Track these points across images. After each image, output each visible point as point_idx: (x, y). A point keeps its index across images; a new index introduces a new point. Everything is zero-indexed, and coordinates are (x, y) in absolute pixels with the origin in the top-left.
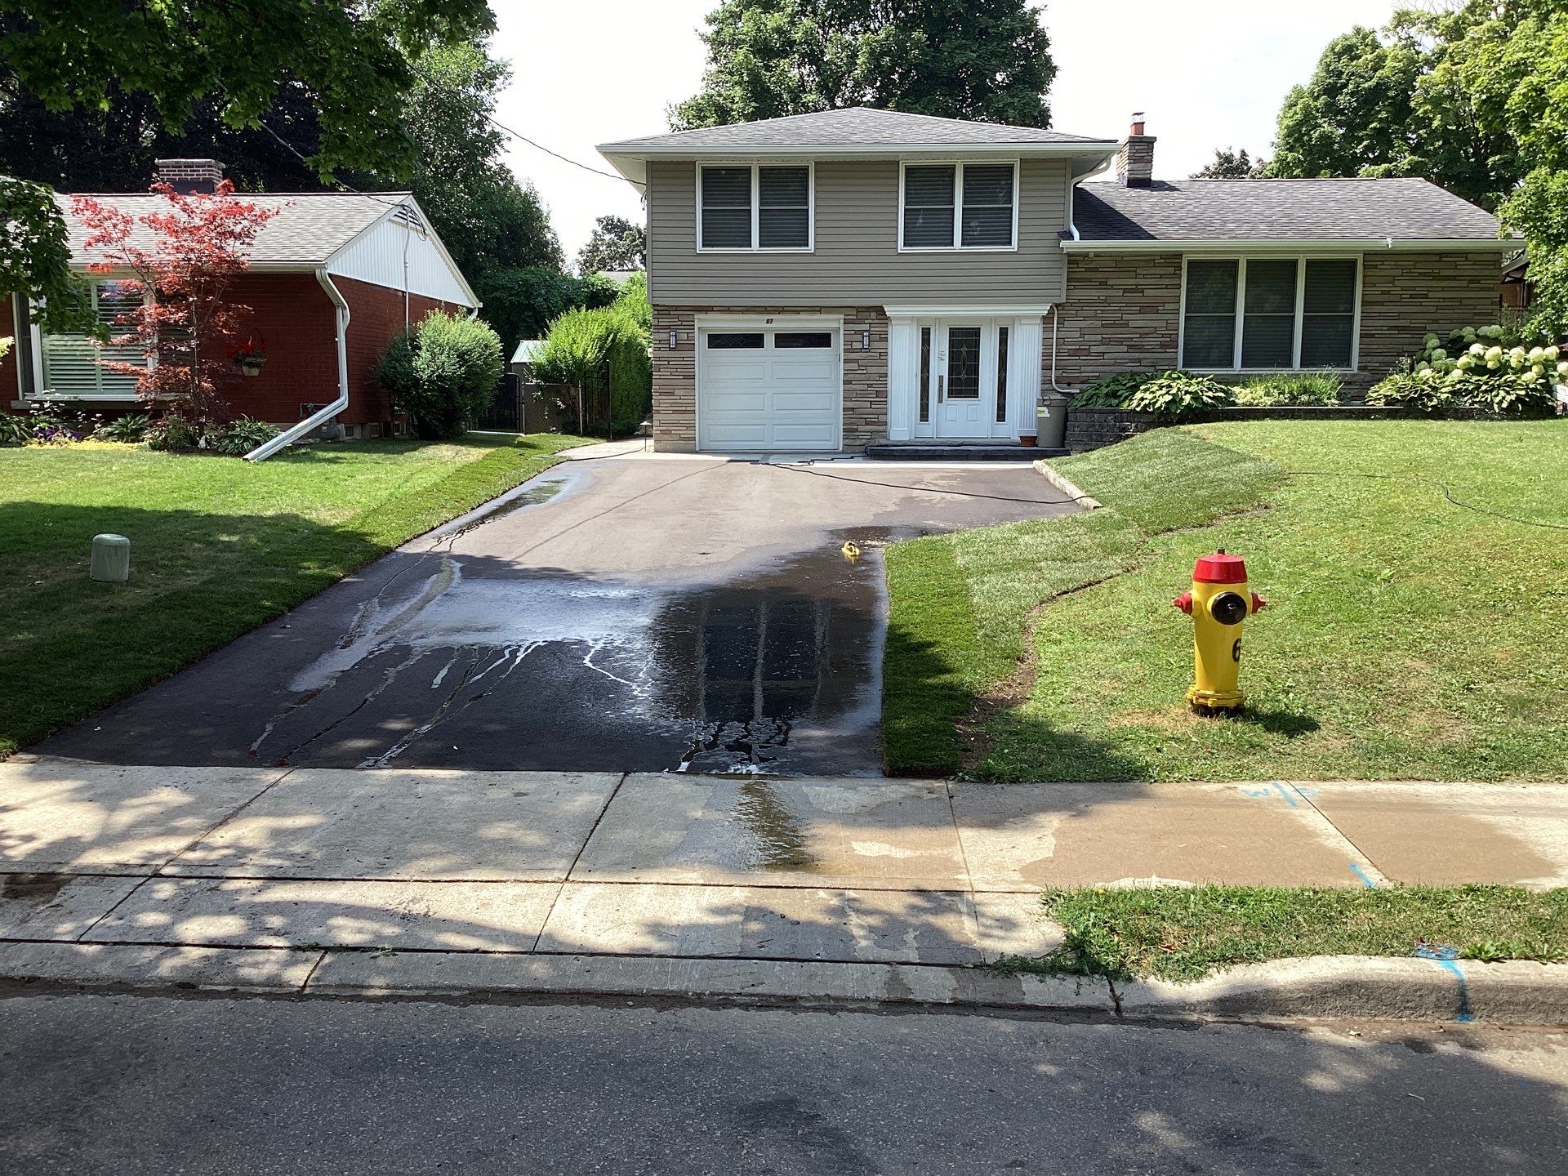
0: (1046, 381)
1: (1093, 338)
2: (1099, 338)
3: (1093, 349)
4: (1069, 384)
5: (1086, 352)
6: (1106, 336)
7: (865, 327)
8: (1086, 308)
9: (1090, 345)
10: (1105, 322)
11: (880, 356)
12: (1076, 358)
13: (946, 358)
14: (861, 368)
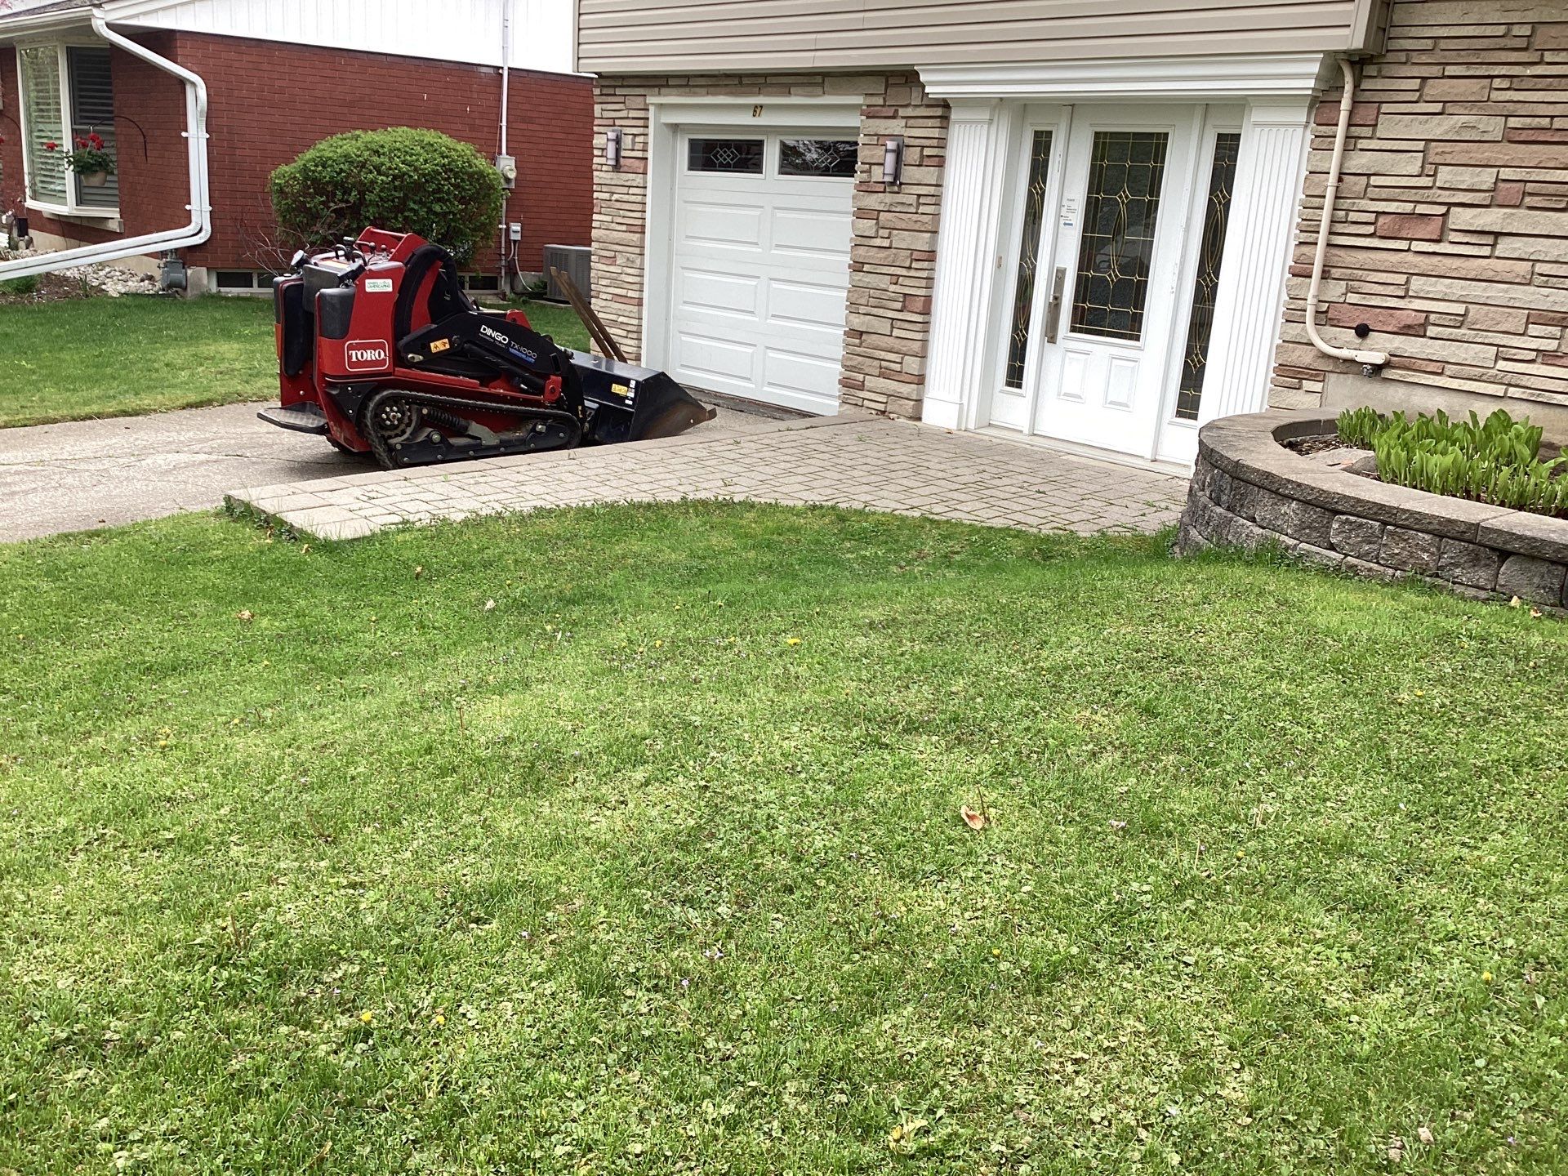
0: (1294, 312)
1: (1467, 178)
2: (1487, 178)
3: (1462, 218)
4: (1363, 331)
5: (1432, 229)
6: (1506, 173)
7: (896, 126)
8: (1451, 70)
9: (1450, 205)
10: (1513, 122)
11: (919, 204)
12: (1403, 245)
13: (1078, 218)
14: (881, 232)
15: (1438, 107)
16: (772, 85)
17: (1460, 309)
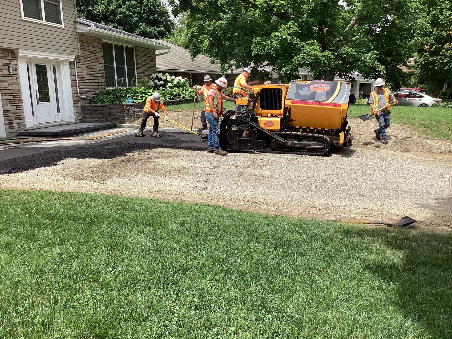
0: (75, 92)
2: (86, 73)
3: (86, 78)
4: (82, 94)
6: (88, 72)
8: (82, 59)
9: (85, 76)
10: (87, 66)
11: (17, 79)
12: (82, 82)
13: (36, 80)
14: (10, 86)
15: (81, 64)
17: (88, 89)
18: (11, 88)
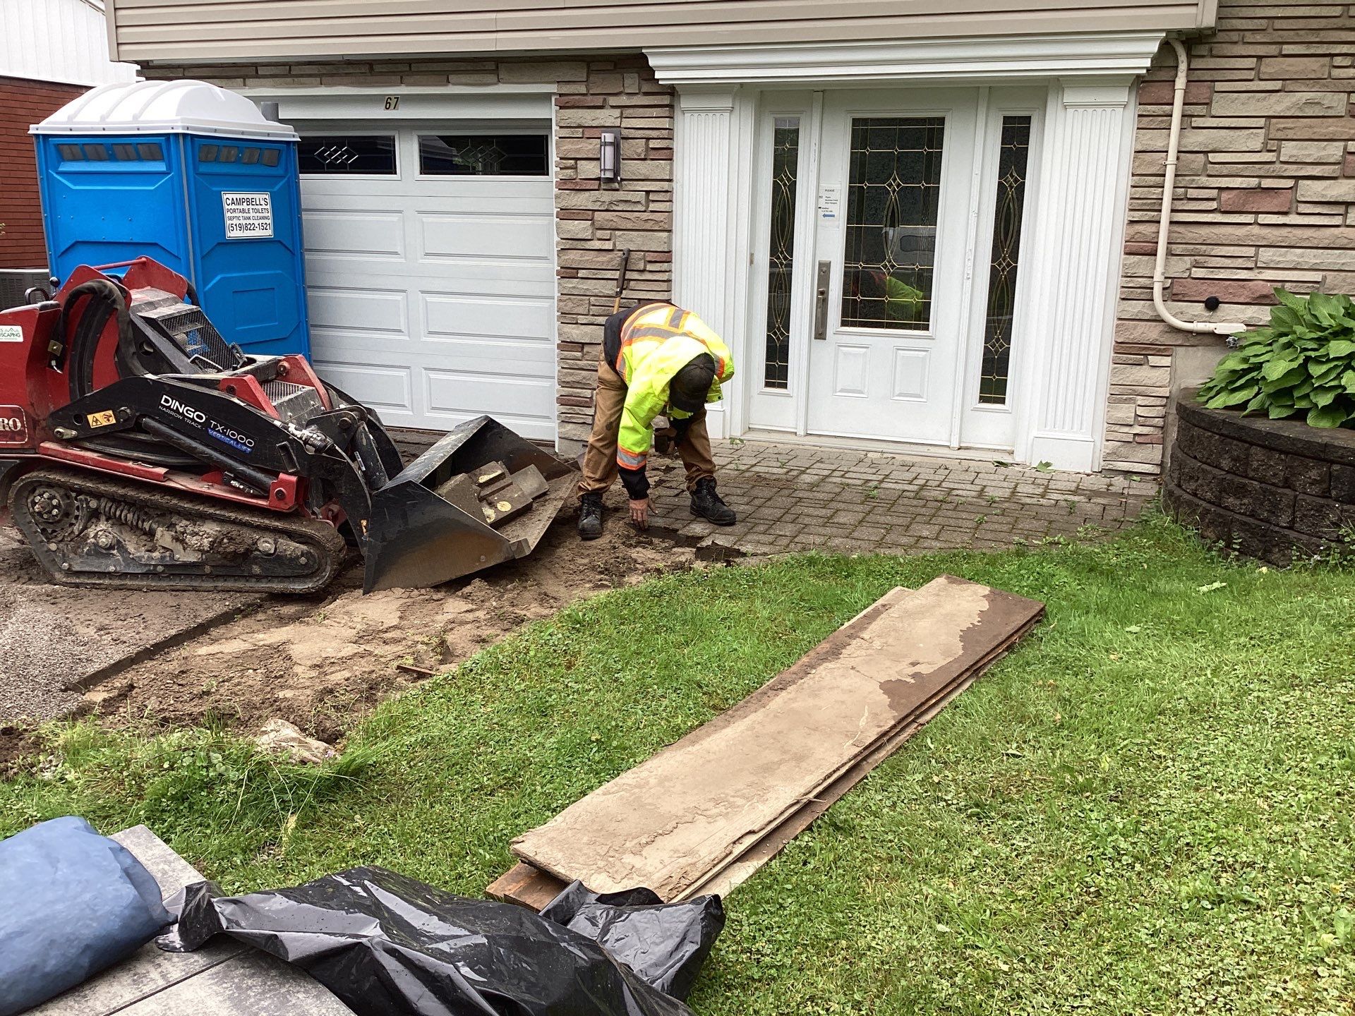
0: (1136, 290)
1: (1313, 151)
2: (1334, 151)
3: (1311, 190)
4: (1212, 304)
5: (1280, 202)
7: (608, 117)
8: (1288, 49)
9: (1297, 178)
11: (648, 201)
12: (1249, 218)
13: (841, 209)
14: (599, 234)
15: (1277, 85)
16: (419, 73)
17: (1317, 276)
18: (608, 245)
